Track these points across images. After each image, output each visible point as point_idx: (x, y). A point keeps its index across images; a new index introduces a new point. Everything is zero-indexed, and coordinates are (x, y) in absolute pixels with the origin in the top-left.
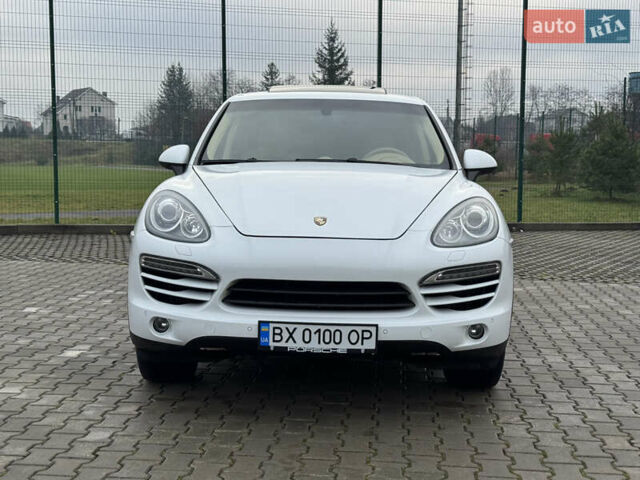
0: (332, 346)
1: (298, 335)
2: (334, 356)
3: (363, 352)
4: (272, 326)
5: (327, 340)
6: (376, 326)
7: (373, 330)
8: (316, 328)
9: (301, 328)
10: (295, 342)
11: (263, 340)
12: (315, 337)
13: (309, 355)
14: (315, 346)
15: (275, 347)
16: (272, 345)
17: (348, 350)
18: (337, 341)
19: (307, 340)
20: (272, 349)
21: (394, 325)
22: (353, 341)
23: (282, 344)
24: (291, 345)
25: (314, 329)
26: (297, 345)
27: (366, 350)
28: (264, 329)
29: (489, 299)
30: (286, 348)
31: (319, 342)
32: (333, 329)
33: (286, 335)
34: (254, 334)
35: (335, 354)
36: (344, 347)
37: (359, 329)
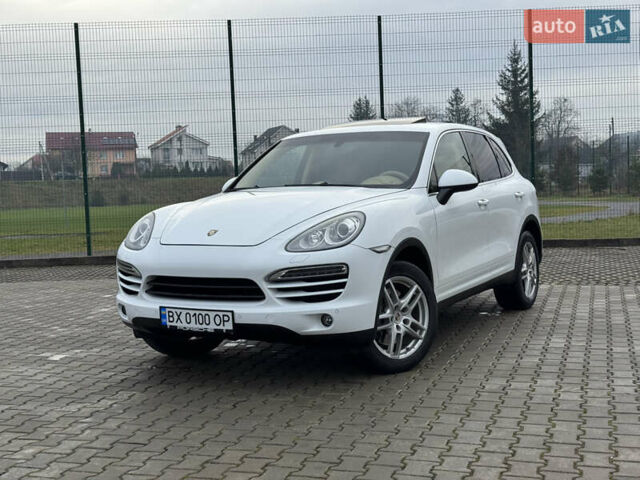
0: (204, 326)
1: (183, 317)
2: (206, 334)
3: (224, 331)
4: (168, 310)
5: (201, 322)
6: (232, 312)
7: (230, 315)
8: (193, 312)
9: (184, 312)
10: (181, 322)
11: (163, 321)
12: (193, 319)
13: (191, 332)
14: (194, 326)
15: (171, 326)
16: (169, 324)
17: (215, 330)
18: (207, 322)
19: (188, 321)
20: (168, 327)
22: (218, 323)
23: (174, 324)
24: (178, 325)
26: (182, 325)
27: (227, 330)
28: (163, 312)
29: (339, 294)
30: (176, 327)
31: (196, 323)
32: (204, 313)
33: (176, 317)
34: (158, 317)
36: (212, 327)
37: (221, 314)
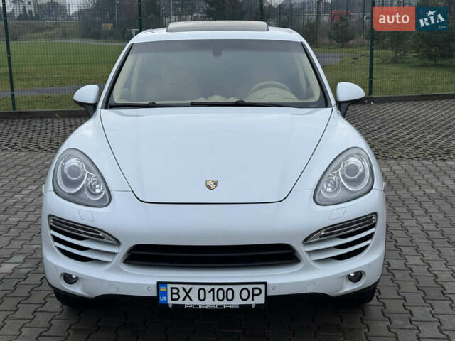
0: (225, 302)
1: (193, 294)
3: (253, 307)
4: (169, 286)
5: (221, 298)
7: (262, 287)
8: (210, 287)
9: (196, 288)
10: (191, 300)
11: (162, 299)
12: (209, 296)
14: (210, 302)
15: (173, 305)
16: (170, 302)
17: (240, 305)
18: (230, 297)
19: (202, 297)
20: (170, 306)
21: (282, 280)
22: (245, 298)
23: (180, 302)
25: (208, 288)
26: (194, 302)
27: (256, 305)
28: (162, 289)
29: (366, 246)
30: (184, 305)
31: (213, 300)
33: (182, 294)
34: (153, 293)
36: (237, 302)
37: (250, 287)
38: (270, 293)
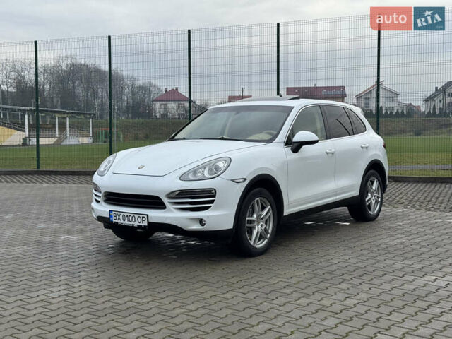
0: (132, 223)
1: (121, 217)
2: (132, 228)
6: (147, 215)
7: (146, 217)
9: (122, 214)
12: (126, 218)
13: (125, 227)
14: (127, 223)
16: (114, 221)
17: (138, 225)
20: (114, 223)
21: (156, 215)
23: (116, 221)
24: (119, 221)
25: (126, 215)
26: (120, 222)
29: (210, 207)
30: (117, 223)
31: (128, 221)
32: (132, 215)
33: (118, 217)
34: (108, 216)
35: (133, 226)
36: (136, 224)
37: (141, 216)
38: (150, 221)
